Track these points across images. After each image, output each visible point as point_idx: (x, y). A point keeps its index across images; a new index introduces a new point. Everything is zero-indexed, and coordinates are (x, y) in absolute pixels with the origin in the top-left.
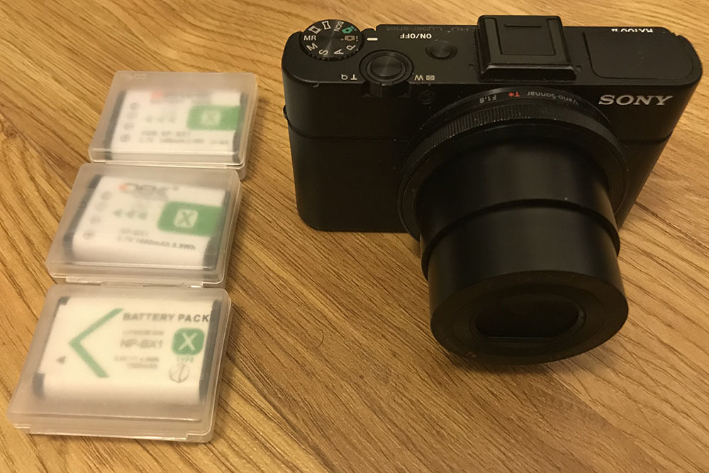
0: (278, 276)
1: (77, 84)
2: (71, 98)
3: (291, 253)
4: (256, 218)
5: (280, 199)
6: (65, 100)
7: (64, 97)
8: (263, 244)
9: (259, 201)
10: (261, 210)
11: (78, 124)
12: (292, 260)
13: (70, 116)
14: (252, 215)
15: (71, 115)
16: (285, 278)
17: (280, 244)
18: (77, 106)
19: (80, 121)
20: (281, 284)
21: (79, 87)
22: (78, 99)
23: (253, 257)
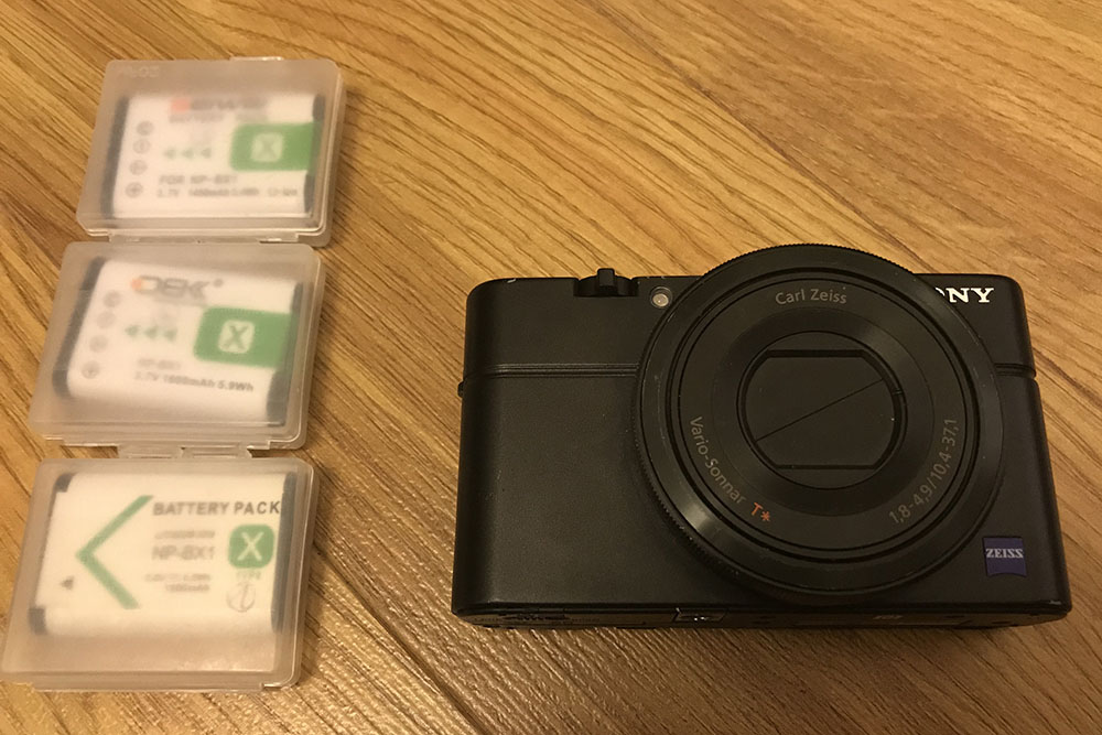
0: (387, 415)
1: (51, 69)
2: (44, 96)
3: (404, 373)
4: (349, 314)
5: (385, 278)
6: (33, 101)
7: (32, 96)
8: (362, 360)
9: (353, 283)
10: (357, 299)
11: (60, 148)
12: (406, 385)
13: (45, 133)
14: (342, 308)
15: (48, 129)
16: (396, 416)
17: (388, 359)
18: (56, 114)
19: (63, 141)
20: (391, 429)
21: (54, 75)
22: (54, 98)
23: (348, 383)
